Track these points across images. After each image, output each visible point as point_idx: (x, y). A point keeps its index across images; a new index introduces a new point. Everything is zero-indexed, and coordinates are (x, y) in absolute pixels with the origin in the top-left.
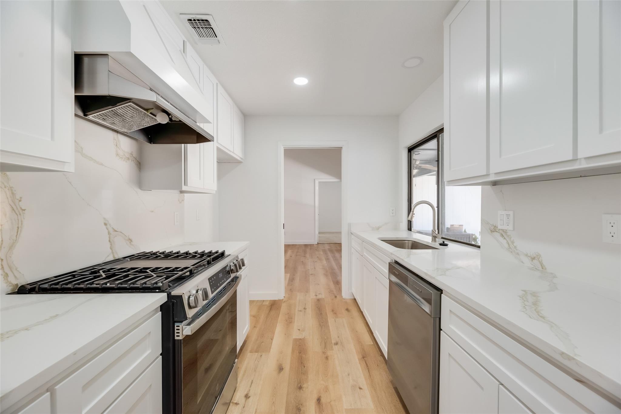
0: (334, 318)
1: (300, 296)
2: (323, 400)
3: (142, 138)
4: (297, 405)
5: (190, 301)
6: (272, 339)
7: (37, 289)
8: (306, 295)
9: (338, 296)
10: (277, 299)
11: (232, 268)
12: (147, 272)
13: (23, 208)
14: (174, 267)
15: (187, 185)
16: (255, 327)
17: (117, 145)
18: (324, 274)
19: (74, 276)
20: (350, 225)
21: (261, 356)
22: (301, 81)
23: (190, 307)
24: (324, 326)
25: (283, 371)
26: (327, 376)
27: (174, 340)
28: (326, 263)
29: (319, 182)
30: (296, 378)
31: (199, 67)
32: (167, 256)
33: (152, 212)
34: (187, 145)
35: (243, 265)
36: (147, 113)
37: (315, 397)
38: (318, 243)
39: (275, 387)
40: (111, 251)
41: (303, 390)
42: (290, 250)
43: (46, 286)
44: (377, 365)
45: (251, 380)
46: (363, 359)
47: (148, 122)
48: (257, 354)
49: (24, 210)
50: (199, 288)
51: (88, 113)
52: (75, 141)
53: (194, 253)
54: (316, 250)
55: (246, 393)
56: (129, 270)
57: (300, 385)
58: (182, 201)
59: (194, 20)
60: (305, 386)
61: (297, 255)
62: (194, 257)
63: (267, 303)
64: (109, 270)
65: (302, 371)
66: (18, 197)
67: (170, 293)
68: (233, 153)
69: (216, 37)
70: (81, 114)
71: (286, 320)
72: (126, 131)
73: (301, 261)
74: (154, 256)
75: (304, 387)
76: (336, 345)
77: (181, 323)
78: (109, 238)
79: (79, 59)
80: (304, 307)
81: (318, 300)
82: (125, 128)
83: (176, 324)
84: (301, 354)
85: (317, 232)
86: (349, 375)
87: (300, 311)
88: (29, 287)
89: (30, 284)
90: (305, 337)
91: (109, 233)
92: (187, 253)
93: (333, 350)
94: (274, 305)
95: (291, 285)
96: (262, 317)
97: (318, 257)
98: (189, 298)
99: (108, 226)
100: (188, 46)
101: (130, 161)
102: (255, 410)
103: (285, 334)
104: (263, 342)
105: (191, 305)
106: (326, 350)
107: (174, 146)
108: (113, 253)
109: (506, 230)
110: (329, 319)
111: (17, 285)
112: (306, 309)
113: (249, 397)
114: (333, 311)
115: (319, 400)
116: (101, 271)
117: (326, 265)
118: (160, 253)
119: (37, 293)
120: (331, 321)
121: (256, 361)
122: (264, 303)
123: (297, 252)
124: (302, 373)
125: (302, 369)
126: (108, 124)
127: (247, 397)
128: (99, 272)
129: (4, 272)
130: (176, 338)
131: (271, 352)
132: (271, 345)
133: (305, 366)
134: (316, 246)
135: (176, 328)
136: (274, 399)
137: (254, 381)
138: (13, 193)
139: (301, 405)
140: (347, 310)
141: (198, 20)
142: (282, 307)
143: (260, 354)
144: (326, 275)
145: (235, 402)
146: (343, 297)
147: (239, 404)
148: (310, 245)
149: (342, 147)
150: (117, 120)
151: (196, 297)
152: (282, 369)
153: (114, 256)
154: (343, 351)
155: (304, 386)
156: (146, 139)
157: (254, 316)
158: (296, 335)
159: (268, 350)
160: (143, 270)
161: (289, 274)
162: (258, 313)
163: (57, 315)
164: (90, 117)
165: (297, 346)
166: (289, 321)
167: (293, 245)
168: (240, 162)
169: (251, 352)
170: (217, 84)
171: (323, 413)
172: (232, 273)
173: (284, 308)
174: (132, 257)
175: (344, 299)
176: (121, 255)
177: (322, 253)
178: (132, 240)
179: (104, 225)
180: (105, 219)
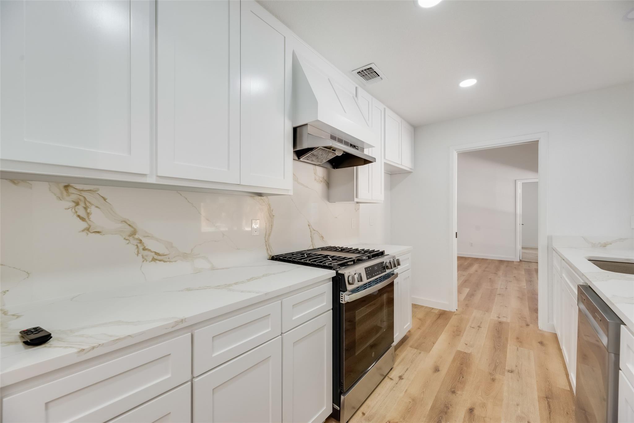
0: (516, 346)
1: (476, 314)
2: (476, 412)
3: (329, 166)
4: (446, 403)
5: (349, 279)
6: (433, 343)
7: (278, 259)
8: (485, 314)
9: (531, 325)
10: (448, 310)
11: (388, 264)
12: (328, 258)
13: (274, 215)
14: (344, 257)
15: (358, 198)
16: (419, 328)
17: (315, 174)
18: (518, 297)
19: (293, 255)
20: (550, 238)
21: (420, 353)
22: (468, 83)
23: (349, 284)
24: (500, 350)
26: (488, 395)
27: (340, 303)
28: (525, 285)
29: (522, 183)
30: (451, 382)
31: (369, 102)
32: (342, 250)
33: (336, 218)
34: (358, 167)
35: (399, 264)
36: (330, 151)
37: (468, 405)
38: (521, 261)
39: (428, 381)
40: (311, 243)
41: (456, 395)
42: (478, 265)
43: (281, 258)
44: (566, 413)
45: (406, 368)
46: (546, 399)
47: (331, 156)
48: (416, 350)
49: (274, 216)
50: (357, 272)
51: (300, 158)
52: (294, 174)
53: (361, 250)
54: (515, 268)
55: (400, 375)
56: (319, 255)
57: (453, 390)
58: (357, 210)
59: (363, 71)
60: (459, 392)
61: (484, 271)
62: (359, 252)
63: (436, 312)
64: (309, 254)
66: (272, 209)
67: (338, 271)
68: (401, 165)
69: (379, 76)
70: (297, 159)
71: (453, 331)
72: (319, 164)
73: (489, 278)
74: (335, 249)
75: (457, 393)
76: (511, 372)
77: (343, 293)
78: (311, 234)
79: (295, 130)
80: (478, 325)
81: (500, 323)
82: (319, 162)
83: (341, 293)
84: (462, 366)
85: (519, 247)
86: (518, 405)
87: (473, 327)
88: (275, 257)
89: (276, 256)
90: (471, 353)
91: (311, 231)
92: (357, 250)
93: (504, 375)
94: (443, 315)
95: (469, 301)
96: (428, 322)
97: (515, 277)
98: (349, 277)
99: (310, 227)
100: (360, 90)
101: (323, 182)
102: (405, 390)
103: (449, 343)
104: (424, 343)
105: (350, 282)
106: (494, 373)
107: (350, 169)
108: (313, 245)
110: (508, 345)
111: (271, 255)
112: (481, 327)
113: (403, 379)
114: (518, 339)
115: (471, 410)
116: (305, 254)
117: (525, 287)
118: (340, 248)
119: (278, 261)
120: (511, 347)
121: (414, 355)
122: (432, 311)
123: (486, 268)
124: (459, 381)
125: (460, 378)
126: (310, 162)
127: (401, 378)
128: (304, 255)
129: (267, 247)
130: (341, 302)
131: (430, 353)
132: (432, 348)
133: (464, 377)
134: (518, 264)
135: (341, 295)
136: (425, 389)
137: (409, 369)
138: (270, 207)
139: (451, 405)
140: (541, 343)
141: (365, 70)
142: (452, 319)
143: (419, 351)
144: (521, 299)
145: (390, 377)
146: (539, 328)
147: (393, 380)
148: (508, 262)
149: (538, 141)
150: (314, 159)
151: (354, 278)
152: (439, 371)
153: (313, 247)
154: (518, 381)
156: (331, 166)
157: (420, 319)
158: (461, 347)
159: (428, 350)
160: (326, 256)
161: (469, 289)
162: (425, 318)
163: (285, 271)
164: (301, 159)
165: (459, 358)
166: (457, 333)
167: (483, 259)
168: (410, 172)
169: (411, 347)
170: (385, 109)
171: (473, 422)
172: (387, 269)
173: (453, 321)
174: (323, 249)
175: (540, 331)
176: (317, 247)
177: (523, 273)
178: (323, 237)
179: (308, 226)
180: (308, 222)
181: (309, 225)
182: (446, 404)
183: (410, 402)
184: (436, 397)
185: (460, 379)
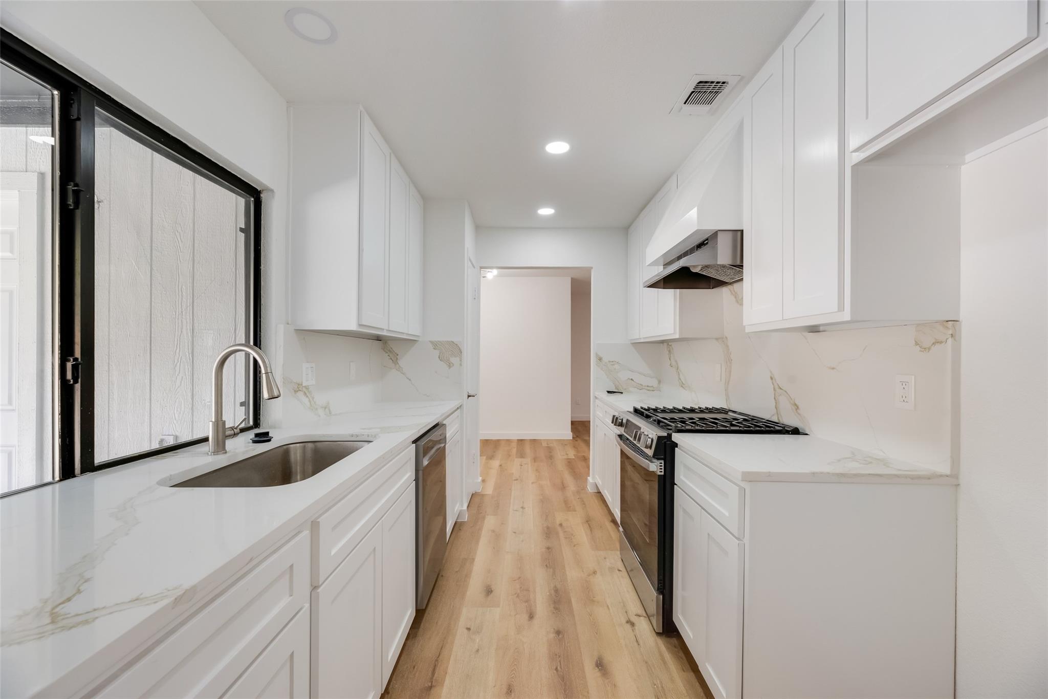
2: (525, 616)
4: (560, 613)
25: (595, 660)
26: (516, 649)
33: (833, 369)
37: (536, 621)
39: (597, 634)
40: (775, 409)
41: (554, 629)
49: (732, 360)
57: (560, 636)
60: (552, 636)
65: (560, 662)
75: (553, 633)
78: (775, 395)
86: (478, 651)
91: (774, 390)
99: (774, 381)
108: (778, 413)
109: (308, 386)
115: (531, 617)
124: (559, 657)
133: (555, 671)
138: (728, 349)
139: (554, 613)
153: (778, 418)
155: (554, 635)
178: (798, 407)
179: (770, 379)
180: (771, 372)
181: (772, 378)
182: (559, 611)
183: (594, 597)
184: (574, 616)
185: (559, 664)
